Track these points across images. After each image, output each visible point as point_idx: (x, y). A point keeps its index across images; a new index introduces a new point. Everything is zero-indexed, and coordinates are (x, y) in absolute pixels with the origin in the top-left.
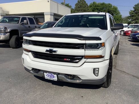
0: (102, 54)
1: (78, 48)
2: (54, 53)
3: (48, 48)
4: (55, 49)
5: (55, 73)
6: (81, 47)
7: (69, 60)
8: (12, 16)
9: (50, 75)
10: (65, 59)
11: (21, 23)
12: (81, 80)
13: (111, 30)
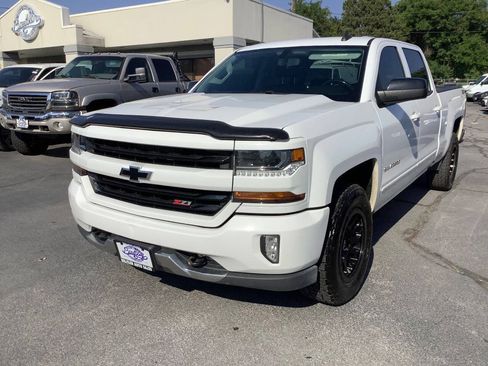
0: (293, 188)
1: (216, 166)
2: (141, 181)
3: (127, 164)
4: (144, 167)
5: (144, 245)
6: (224, 163)
7: (189, 203)
8: (102, 54)
9: (133, 250)
10: (176, 202)
11: (125, 76)
12: (225, 272)
13: (375, 103)
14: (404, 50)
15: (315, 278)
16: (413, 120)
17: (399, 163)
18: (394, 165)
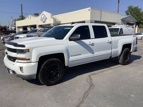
0: (26, 57)
2: (7, 55)
12: (17, 74)
13: (68, 40)
14: (93, 26)
15: (35, 78)
16: (89, 44)
17: (81, 54)
18: (77, 55)
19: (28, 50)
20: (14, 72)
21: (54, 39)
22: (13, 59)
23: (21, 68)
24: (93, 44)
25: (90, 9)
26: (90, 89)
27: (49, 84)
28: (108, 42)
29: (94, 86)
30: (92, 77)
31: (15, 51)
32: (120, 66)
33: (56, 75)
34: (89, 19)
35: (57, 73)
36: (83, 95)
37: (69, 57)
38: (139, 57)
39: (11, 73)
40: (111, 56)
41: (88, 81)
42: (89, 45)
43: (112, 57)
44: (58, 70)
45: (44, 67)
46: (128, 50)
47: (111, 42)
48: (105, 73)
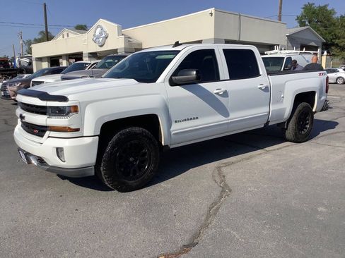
0: (70, 125)
10: (35, 131)
12: (49, 166)
13: (167, 83)
14: (225, 51)
15: (92, 173)
16: (217, 94)
17: (197, 118)
18: (188, 119)
19: (75, 109)
20: (41, 160)
21: (133, 81)
22: (39, 131)
23: (59, 151)
24: (225, 94)
25: (213, 12)
26: (221, 197)
27: (125, 189)
28: (260, 88)
29: (230, 191)
30: (224, 170)
31: (43, 110)
32: (288, 146)
33: (141, 167)
34: (212, 36)
35: (143, 163)
36: (206, 209)
37: (170, 125)
38: (331, 125)
39: (34, 162)
40: (268, 122)
41: (215, 181)
42: (217, 96)
43: (270, 124)
44: (145, 153)
45: (113, 148)
46: (307, 107)
47: (267, 87)
48: (254, 160)
